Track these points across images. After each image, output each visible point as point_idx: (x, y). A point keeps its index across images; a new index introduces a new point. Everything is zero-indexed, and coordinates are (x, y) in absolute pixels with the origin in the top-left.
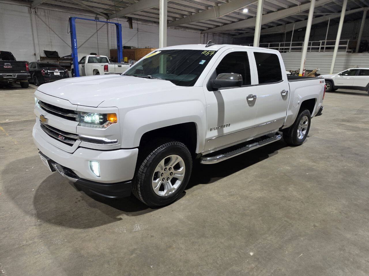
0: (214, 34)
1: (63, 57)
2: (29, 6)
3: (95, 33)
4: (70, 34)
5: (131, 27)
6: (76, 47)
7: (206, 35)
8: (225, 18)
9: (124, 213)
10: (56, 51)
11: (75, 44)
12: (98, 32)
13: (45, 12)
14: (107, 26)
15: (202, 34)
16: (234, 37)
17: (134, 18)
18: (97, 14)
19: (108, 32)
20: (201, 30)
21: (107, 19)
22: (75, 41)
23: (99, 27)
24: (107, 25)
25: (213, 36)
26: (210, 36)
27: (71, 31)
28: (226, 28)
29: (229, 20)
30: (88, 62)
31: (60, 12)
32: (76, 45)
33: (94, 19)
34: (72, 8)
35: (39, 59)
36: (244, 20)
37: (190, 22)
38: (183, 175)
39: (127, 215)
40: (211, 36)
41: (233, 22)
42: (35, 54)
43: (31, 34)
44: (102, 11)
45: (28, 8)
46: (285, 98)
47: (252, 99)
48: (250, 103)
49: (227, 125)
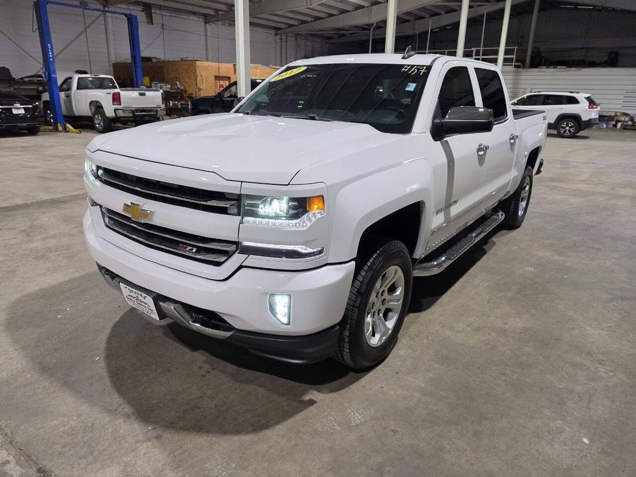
0: (297, 35)
1: (22, 79)
3: (82, 32)
4: (37, 33)
5: (150, 21)
6: (51, 59)
7: (284, 37)
8: (319, 8)
9: (311, 389)
10: (6, 67)
11: (50, 53)
12: (88, 30)
14: (105, 20)
15: (277, 36)
16: (331, 41)
17: (155, 5)
19: (106, 32)
20: (274, 29)
21: (105, 7)
22: (50, 47)
23: (89, 21)
24: (105, 17)
25: (296, 39)
26: (291, 39)
27: (39, 28)
28: (318, 25)
29: (324, 12)
30: (78, 88)
33: (77, 3)
36: (349, 11)
37: (259, 14)
38: (401, 302)
39: (320, 391)
40: (293, 39)
41: (331, 15)
46: (512, 148)
47: (483, 153)
48: (480, 160)
49: (454, 203)
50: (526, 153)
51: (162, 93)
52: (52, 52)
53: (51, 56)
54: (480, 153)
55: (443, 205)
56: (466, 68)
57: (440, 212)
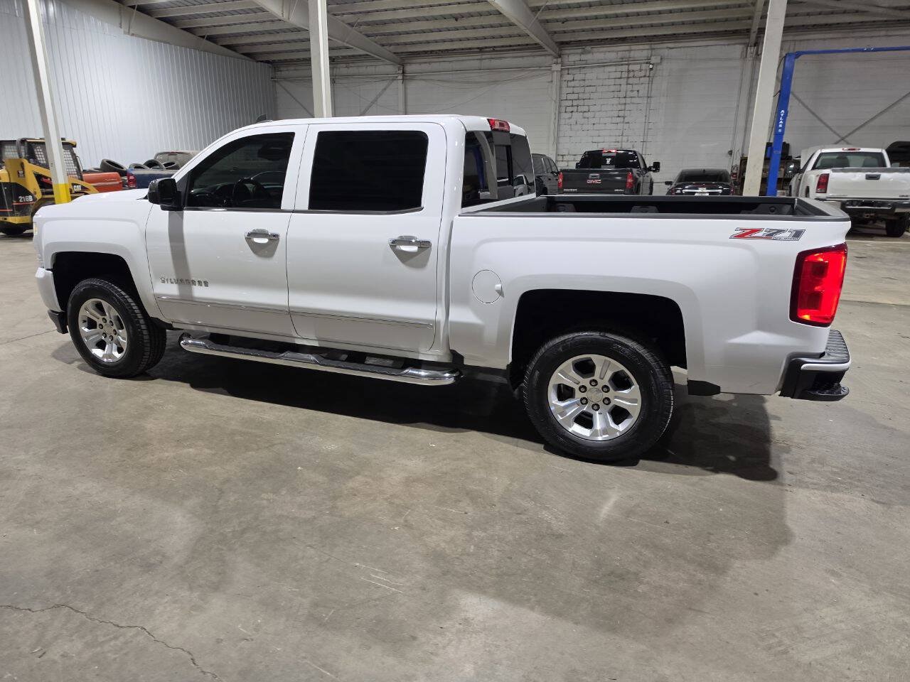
2: (747, 41)
11: (781, 122)
22: (782, 115)
27: (780, 91)
31: (824, 39)
32: (784, 125)
34: (862, 22)
35: (737, 162)
42: (731, 153)
43: (735, 105)
45: (741, 46)
46: (412, 261)
47: (265, 241)
48: (257, 249)
49: (200, 282)
50: (498, 286)
52: (784, 121)
53: (780, 126)
54: (257, 240)
55: (174, 277)
56: (293, 134)
57: (169, 282)
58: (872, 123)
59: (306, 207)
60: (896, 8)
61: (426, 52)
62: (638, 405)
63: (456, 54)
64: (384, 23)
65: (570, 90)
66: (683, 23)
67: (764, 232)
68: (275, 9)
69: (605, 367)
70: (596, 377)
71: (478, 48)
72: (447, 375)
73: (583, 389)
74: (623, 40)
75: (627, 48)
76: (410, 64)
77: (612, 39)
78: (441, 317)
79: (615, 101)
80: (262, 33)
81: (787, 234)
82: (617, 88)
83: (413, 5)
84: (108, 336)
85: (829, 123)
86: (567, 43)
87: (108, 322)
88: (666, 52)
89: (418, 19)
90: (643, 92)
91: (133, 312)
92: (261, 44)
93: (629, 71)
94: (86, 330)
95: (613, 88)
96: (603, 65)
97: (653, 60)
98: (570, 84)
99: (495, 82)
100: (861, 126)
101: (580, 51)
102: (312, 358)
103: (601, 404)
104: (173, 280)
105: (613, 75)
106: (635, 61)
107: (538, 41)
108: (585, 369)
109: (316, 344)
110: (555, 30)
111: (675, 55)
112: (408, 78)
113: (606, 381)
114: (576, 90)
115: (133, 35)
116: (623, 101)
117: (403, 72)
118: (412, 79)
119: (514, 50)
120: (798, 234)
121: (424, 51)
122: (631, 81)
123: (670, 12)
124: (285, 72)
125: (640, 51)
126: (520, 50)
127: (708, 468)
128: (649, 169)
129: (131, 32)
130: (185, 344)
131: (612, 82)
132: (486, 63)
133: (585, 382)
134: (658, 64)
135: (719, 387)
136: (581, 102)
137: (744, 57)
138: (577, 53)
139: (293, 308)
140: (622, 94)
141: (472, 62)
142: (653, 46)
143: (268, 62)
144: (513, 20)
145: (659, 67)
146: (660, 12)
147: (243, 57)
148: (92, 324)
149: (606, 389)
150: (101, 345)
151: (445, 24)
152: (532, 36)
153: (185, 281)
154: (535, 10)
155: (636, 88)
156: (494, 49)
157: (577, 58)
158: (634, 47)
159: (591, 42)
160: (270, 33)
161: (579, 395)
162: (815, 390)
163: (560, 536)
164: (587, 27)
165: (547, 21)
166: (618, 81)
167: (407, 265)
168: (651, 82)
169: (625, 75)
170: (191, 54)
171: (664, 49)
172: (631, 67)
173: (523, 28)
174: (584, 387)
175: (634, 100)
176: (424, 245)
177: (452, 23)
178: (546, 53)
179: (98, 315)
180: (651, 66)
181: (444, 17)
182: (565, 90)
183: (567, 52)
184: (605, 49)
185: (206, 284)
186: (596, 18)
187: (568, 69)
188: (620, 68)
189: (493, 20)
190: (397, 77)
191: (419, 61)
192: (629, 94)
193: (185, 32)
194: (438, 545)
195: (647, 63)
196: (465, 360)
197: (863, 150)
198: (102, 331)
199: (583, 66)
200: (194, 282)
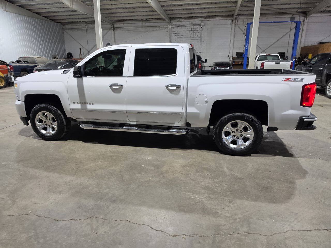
2: (232, 18)
3: (288, 32)
11: (247, 46)
13: (243, 21)
14: (303, 24)
18: (293, 14)
19: (302, 31)
21: (305, 17)
22: (247, 43)
27: (246, 35)
30: (257, 61)
32: (248, 46)
33: (289, 20)
34: (268, 13)
35: (231, 59)
38: (57, 127)
42: (229, 56)
43: (229, 40)
44: (296, 10)
45: (231, 20)
46: (174, 92)
47: (118, 87)
48: (114, 90)
49: (90, 104)
50: (206, 99)
51: (291, 63)
52: (248, 45)
53: (247, 47)
54: (114, 87)
55: (79, 101)
56: (125, 50)
57: (77, 103)
58: (272, 46)
59: (133, 75)
60: (278, 9)
61: (122, 20)
62: (253, 136)
63: (133, 21)
64: (107, 9)
65: (174, 35)
66: (212, 12)
67: (292, 79)
68: (67, 3)
69: (241, 124)
70: (238, 128)
71: (141, 19)
72: (183, 131)
73: (233, 132)
74: (192, 17)
75: (193, 20)
76: (116, 24)
77: (188, 17)
78: (184, 111)
79: (190, 39)
80: (59, 12)
81: (299, 80)
82: (190, 34)
83: (118, 3)
84: (48, 125)
85: (259, 46)
86: (172, 18)
87: (48, 120)
88: (206, 22)
89: (120, 8)
90: (199, 36)
91: (61, 116)
92: (58, 16)
93: (194, 28)
94: (39, 123)
95: (189, 34)
96: (185, 26)
97: (202, 24)
98: (174, 32)
99: (147, 31)
100: (270, 47)
101: (177, 21)
102: (135, 128)
103: (239, 136)
104: (78, 103)
105: (188, 30)
106: (196, 25)
107: (163, 17)
108: (235, 125)
109: (135, 123)
110: (169, 13)
111: (209, 23)
112: (115, 29)
113: (241, 129)
114: (176, 35)
115: (7, 11)
116: (192, 38)
117: (113, 27)
118: (117, 30)
119: (154, 20)
120: (302, 79)
121: (121, 20)
122: (195, 32)
123: (208, 8)
124: (67, 27)
125: (197, 21)
126: (156, 20)
127: (273, 155)
128: (204, 62)
129: (6, 10)
130: (82, 126)
131: (188, 32)
132: (144, 24)
133: (234, 130)
134: (204, 26)
135: (278, 128)
136: (178, 39)
137: (232, 24)
138: (176, 22)
139: (129, 111)
140: (192, 36)
141: (139, 24)
142: (202, 20)
143: (60, 23)
144: (156, 10)
145: (204, 27)
146: (205, 8)
147: (51, 21)
148: (41, 121)
149: (241, 131)
150: (45, 129)
151: (130, 10)
152: (162, 15)
153: (83, 103)
154: (163, 6)
155: (197, 34)
156: (147, 20)
157: (176, 23)
158: (195, 20)
159: (181, 18)
160: (62, 12)
161: (232, 134)
162: (307, 127)
163: (241, 179)
164: (180, 13)
165: (166, 10)
166: (190, 32)
167: (172, 94)
168: (201, 32)
169: (193, 29)
170: (28, 19)
171: (206, 21)
172: (195, 27)
173: (159, 12)
174: (233, 131)
175: (197, 38)
176: (179, 87)
177: (133, 10)
178: (166, 21)
179: (44, 118)
180: (201, 27)
181: (130, 8)
182: (173, 35)
183: (173, 21)
184: (185, 20)
185: (93, 104)
186: (183, 9)
187: (173, 27)
188: (191, 27)
189: (148, 9)
190: (111, 29)
191: (119, 23)
192: (194, 36)
193: (28, 11)
194: (206, 185)
195: (200, 26)
196: (191, 125)
197: (272, 54)
198: (45, 123)
199: (178, 26)
200: (87, 103)
